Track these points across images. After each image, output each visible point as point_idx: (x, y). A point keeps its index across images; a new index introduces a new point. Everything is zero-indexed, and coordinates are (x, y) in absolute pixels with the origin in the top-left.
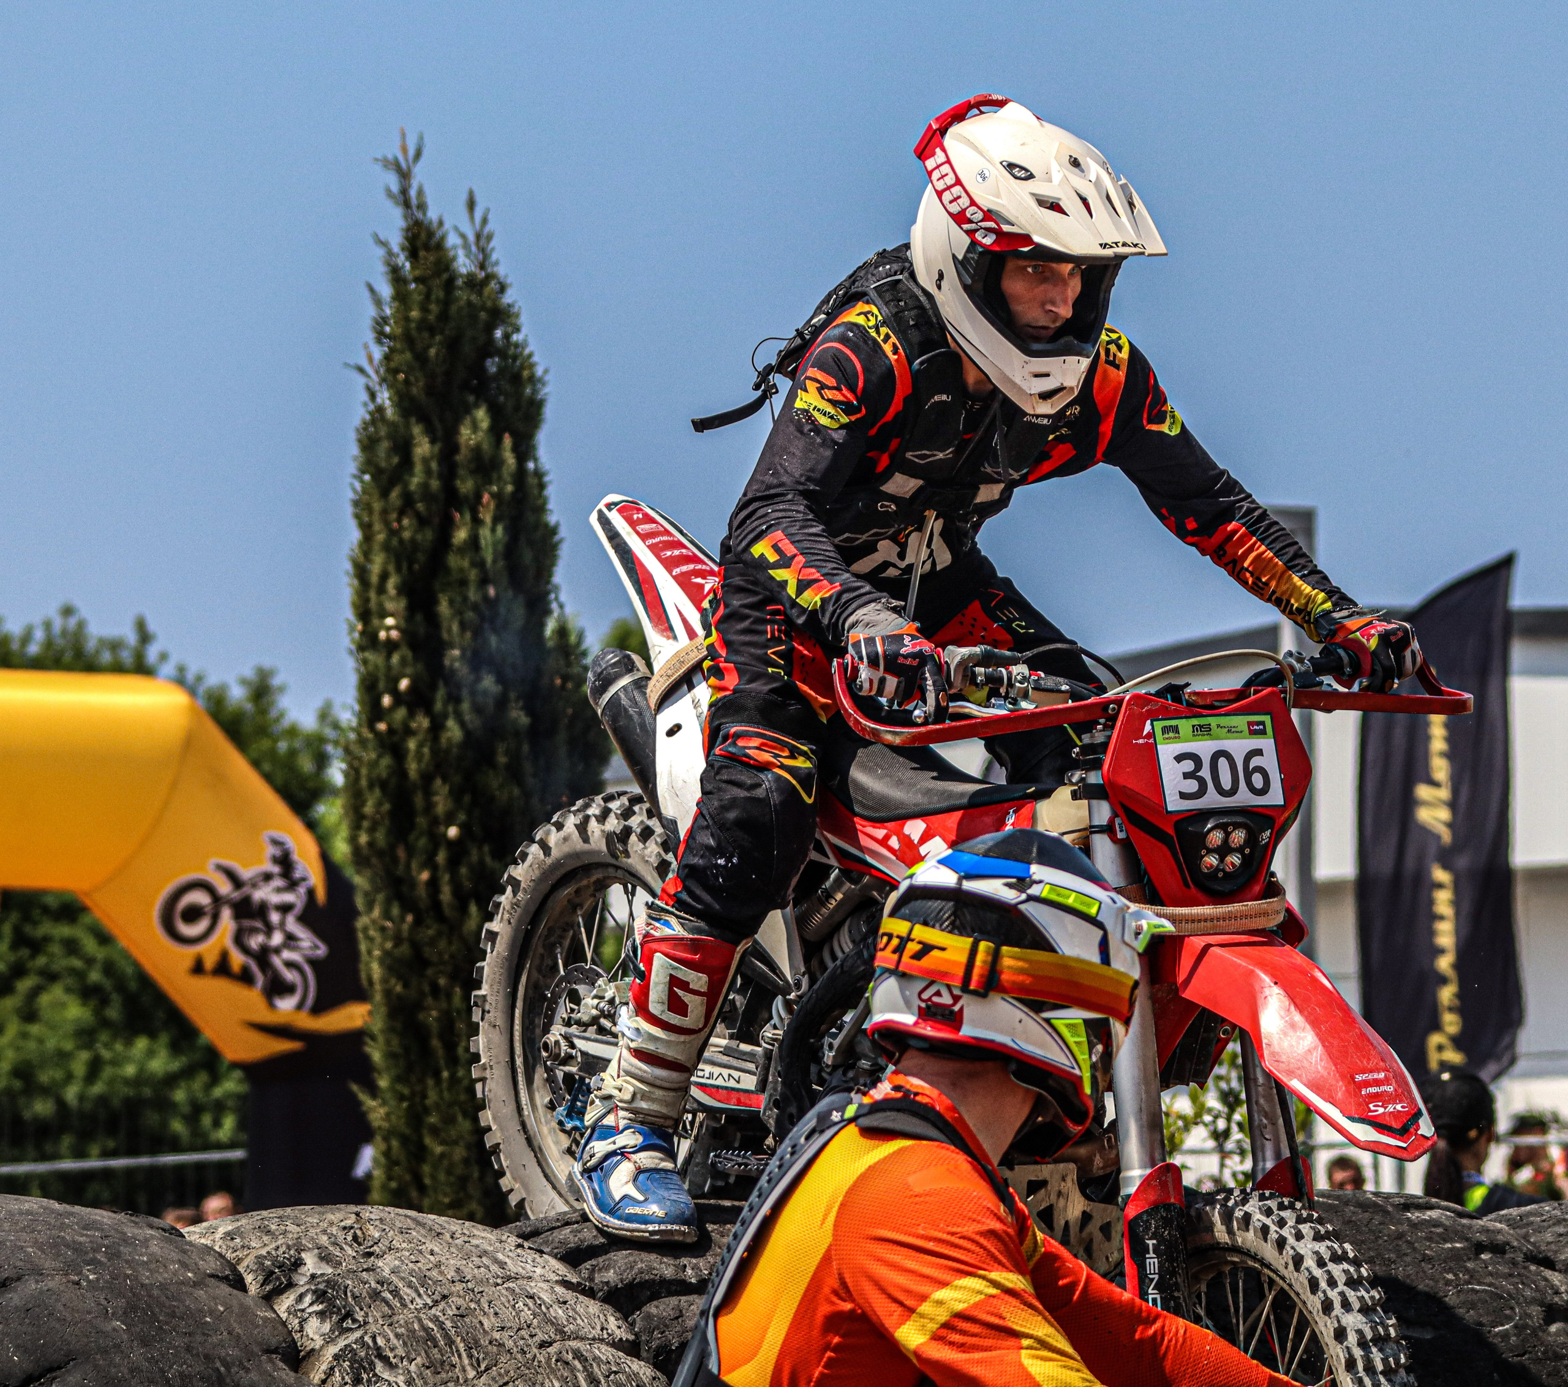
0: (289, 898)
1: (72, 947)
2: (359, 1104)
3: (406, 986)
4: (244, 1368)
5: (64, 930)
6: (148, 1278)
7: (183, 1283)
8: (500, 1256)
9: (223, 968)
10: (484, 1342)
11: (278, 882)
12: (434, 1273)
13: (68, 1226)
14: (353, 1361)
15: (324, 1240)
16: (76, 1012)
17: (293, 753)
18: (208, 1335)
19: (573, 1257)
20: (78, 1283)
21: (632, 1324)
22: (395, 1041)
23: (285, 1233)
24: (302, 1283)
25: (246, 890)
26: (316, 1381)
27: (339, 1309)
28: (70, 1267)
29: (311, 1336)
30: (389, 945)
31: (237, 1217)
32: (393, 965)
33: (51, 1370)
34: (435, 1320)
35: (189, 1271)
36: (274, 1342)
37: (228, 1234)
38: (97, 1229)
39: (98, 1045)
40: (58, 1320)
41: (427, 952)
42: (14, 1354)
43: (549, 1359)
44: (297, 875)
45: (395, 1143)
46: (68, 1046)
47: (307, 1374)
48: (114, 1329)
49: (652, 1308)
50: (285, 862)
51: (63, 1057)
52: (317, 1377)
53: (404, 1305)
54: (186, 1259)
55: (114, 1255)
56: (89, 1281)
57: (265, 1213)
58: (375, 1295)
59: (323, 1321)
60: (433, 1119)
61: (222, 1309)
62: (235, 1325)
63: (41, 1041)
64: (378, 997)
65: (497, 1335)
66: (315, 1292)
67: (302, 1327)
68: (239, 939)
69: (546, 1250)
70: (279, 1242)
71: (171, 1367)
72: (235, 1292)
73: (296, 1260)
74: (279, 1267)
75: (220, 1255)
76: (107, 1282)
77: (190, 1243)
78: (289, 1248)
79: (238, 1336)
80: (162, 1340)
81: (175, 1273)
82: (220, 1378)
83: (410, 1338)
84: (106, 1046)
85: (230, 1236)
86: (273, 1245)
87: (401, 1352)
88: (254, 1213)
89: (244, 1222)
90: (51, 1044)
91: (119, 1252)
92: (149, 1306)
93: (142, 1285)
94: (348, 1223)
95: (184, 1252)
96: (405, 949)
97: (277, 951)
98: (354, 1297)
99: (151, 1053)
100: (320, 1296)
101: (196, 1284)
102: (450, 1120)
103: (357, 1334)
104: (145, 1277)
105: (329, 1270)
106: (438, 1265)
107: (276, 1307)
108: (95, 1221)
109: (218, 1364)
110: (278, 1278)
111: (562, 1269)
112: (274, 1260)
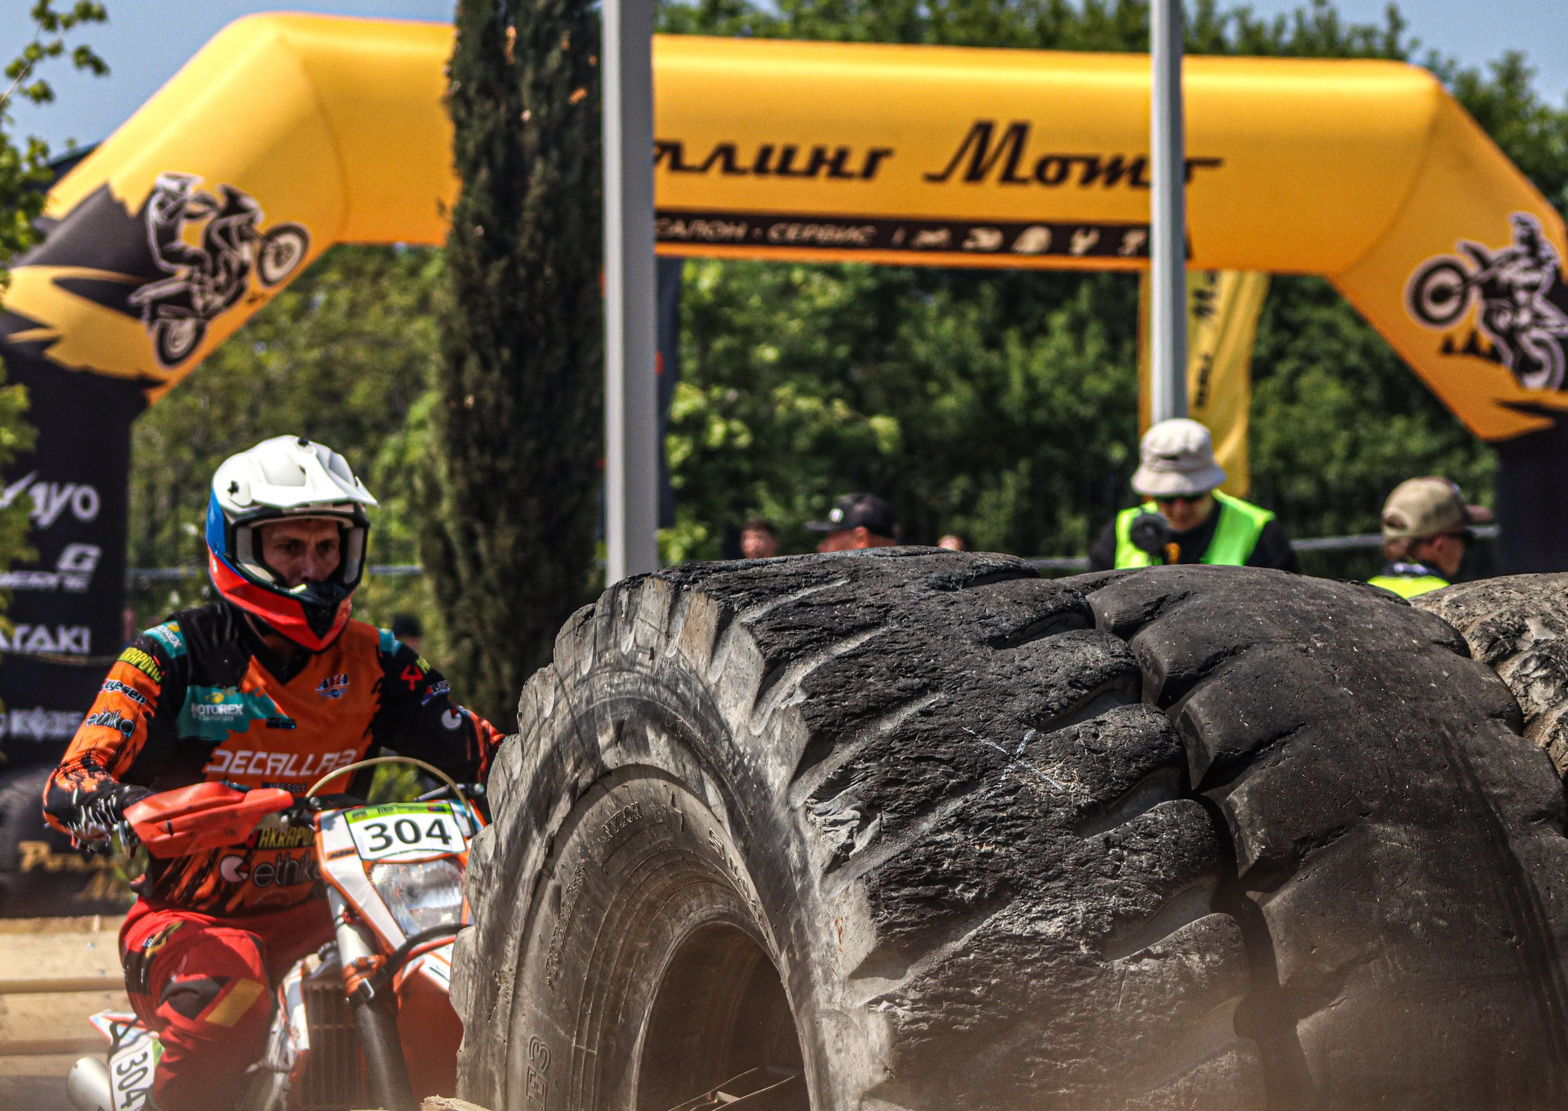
0: (1534, 277)
1: (1330, 330)
4: (1469, 732)
5: (1323, 314)
6: (1374, 645)
7: (1407, 650)
9: (1472, 347)
11: (1525, 262)
13: (1297, 596)
15: (1547, 607)
16: (1335, 393)
17: (1544, 135)
18: (1433, 700)
20: (1306, 651)
23: (1508, 600)
24: (1526, 649)
25: (1492, 271)
26: (1541, 744)
27: (1563, 674)
28: (1298, 635)
29: (1536, 700)
31: (1463, 585)
33: (1281, 735)
35: (1414, 638)
36: (1499, 705)
37: (1453, 601)
38: (1323, 598)
39: (1358, 425)
40: (1287, 686)
42: (1244, 720)
44: (1543, 254)
46: (1329, 426)
47: (1532, 737)
48: (1342, 696)
50: (1531, 242)
51: (1324, 438)
52: (1541, 740)
54: (1410, 627)
55: (1340, 622)
56: (1317, 649)
57: (1489, 581)
59: (1547, 686)
61: (1446, 674)
62: (1460, 690)
63: (1302, 422)
66: (1539, 658)
67: (1526, 691)
68: (1488, 319)
70: (1503, 609)
71: (1397, 732)
72: (1460, 658)
73: (1520, 626)
74: (1503, 634)
75: (1445, 622)
76: (1334, 649)
77: (1415, 611)
78: (1513, 615)
79: (1463, 701)
80: (1389, 705)
81: (1400, 640)
82: (1446, 742)
84: (1365, 425)
85: (1455, 603)
86: (1498, 612)
88: (1479, 582)
89: (1469, 590)
90: (1311, 424)
91: (1345, 620)
92: (1376, 674)
93: (1369, 652)
95: (1409, 620)
97: (1525, 329)
99: (1408, 433)
100: (1544, 662)
101: (1420, 651)
104: (1371, 645)
105: (1553, 637)
107: (1501, 673)
108: (1321, 591)
109: (1443, 728)
110: (1502, 645)
112: (1499, 626)
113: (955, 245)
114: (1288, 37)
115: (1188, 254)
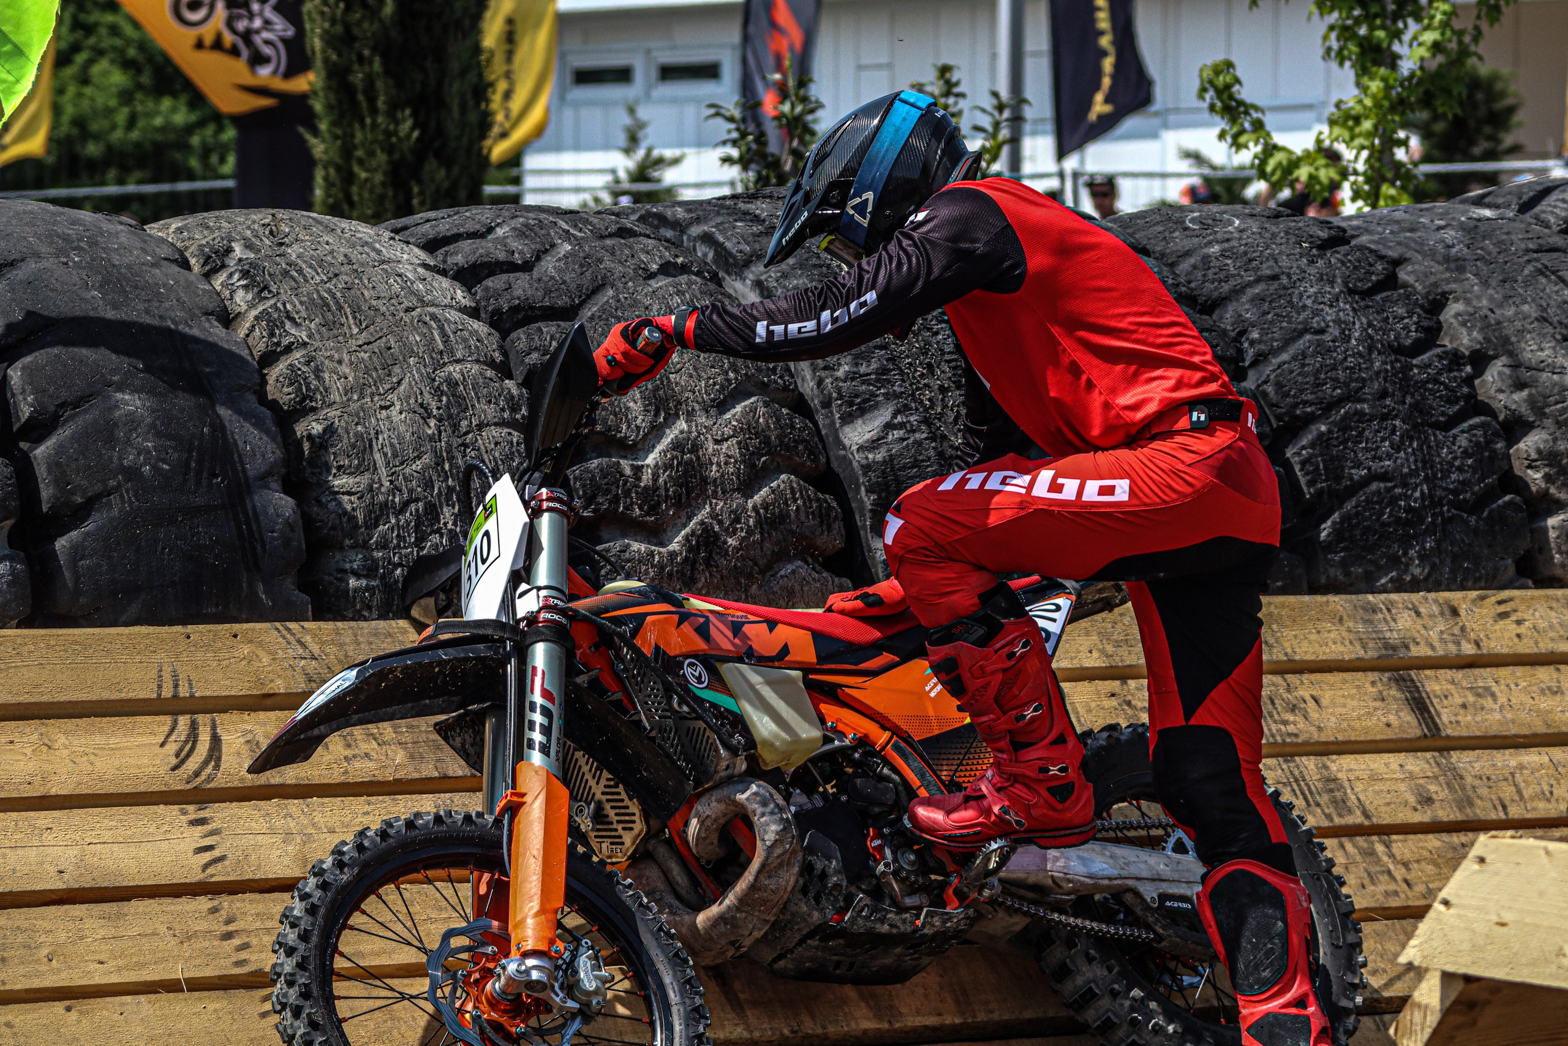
2: (304, 142)
3: (340, 55)
4: (188, 325)
6: (118, 260)
7: (143, 264)
8: (377, 246)
10: (364, 308)
12: (329, 258)
13: (60, 223)
14: (269, 321)
15: (248, 233)
18: (162, 302)
19: (431, 245)
20: (66, 264)
21: (475, 294)
22: (332, 96)
23: (220, 228)
26: (242, 336)
27: (259, 284)
28: (61, 252)
29: (239, 302)
30: (327, 25)
31: (187, 216)
32: (329, 40)
34: (329, 291)
35: (148, 255)
36: (211, 307)
37: (178, 229)
38: (81, 224)
39: (135, 102)
40: (52, 290)
41: (356, 31)
42: (19, 314)
43: (412, 321)
45: (332, 171)
46: (114, 103)
47: (235, 330)
48: (93, 298)
49: (489, 283)
51: (110, 112)
52: (242, 333)
53: (306, 281)
54: (145, 246)
55: (93, 243)
56: (75, 262)
57: (206, 214)
58: (285, 273)
59: (247, 292)
60: (359, 153)
61: (172, 283)
62: (182, 294)
63: (93, 99)
64: (319, 62)
65: (374, 303)
66: (241, 271)
67: (231, 296)
69: (412, 240)
70: (215, 235)
72: (182, 270)
73: (228, 248)
74: (215, 253)
75: (172, 244)
76: (87, 263)
77: (150, 236)
78: (223, 239)
79: (184, 303)
80: (129, 305)
81: (138, 257)
82: (170, 331)
83: (310, 305)
84: (141, 103)
85: (180, 230)
86: (211, 237)
87: (304, 314)
88: (198, 214)
89: (190, 220)
90: (100, 102)
91: (97, 241)
92: (118, 281)
93: (114, 266)
94: (267, 221)
95: (145, 242)
96: (339, 29)
98: (270, 275)
99: (174, 109)
100: (245, 274)
101: (154, 265)
102: (371, 154)
103: (272, 302)
104: (116, 260)
105: (252, 256)
106: (332, 252)
107: (213, 282)
108: (79, 219)
109: (168, 323)
110: (214, 261)
111: (423, 255)
112: (212, 248)
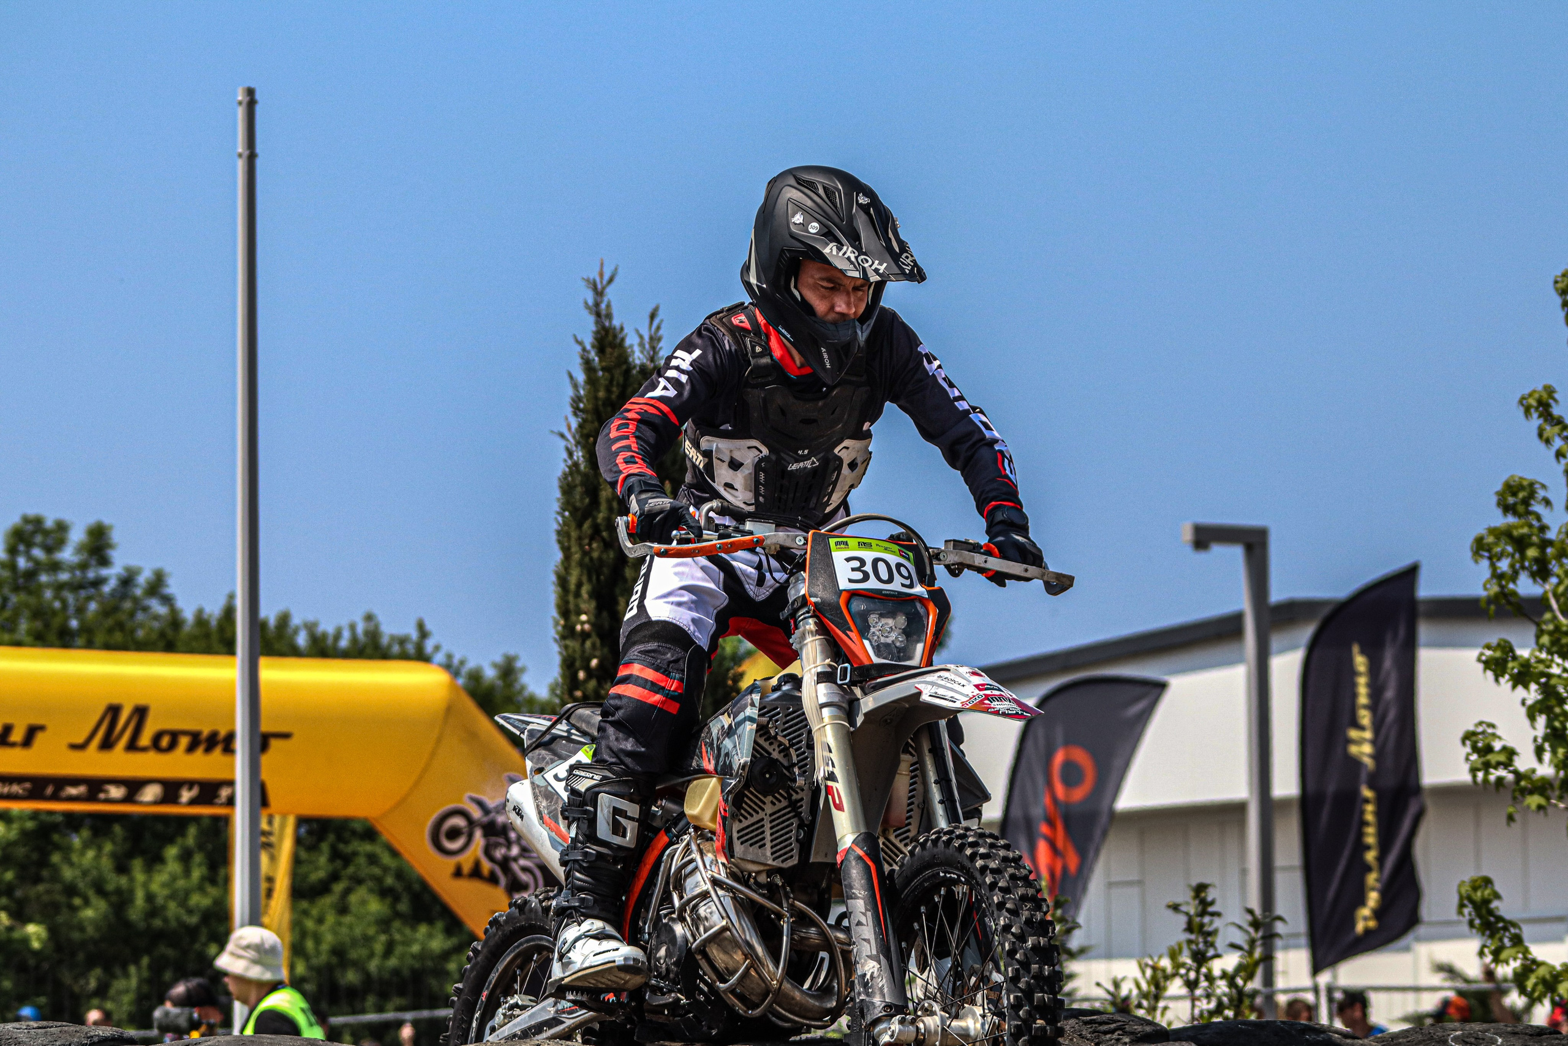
113: (91, 797)
114: (344, 643)
115: (265, 802)
